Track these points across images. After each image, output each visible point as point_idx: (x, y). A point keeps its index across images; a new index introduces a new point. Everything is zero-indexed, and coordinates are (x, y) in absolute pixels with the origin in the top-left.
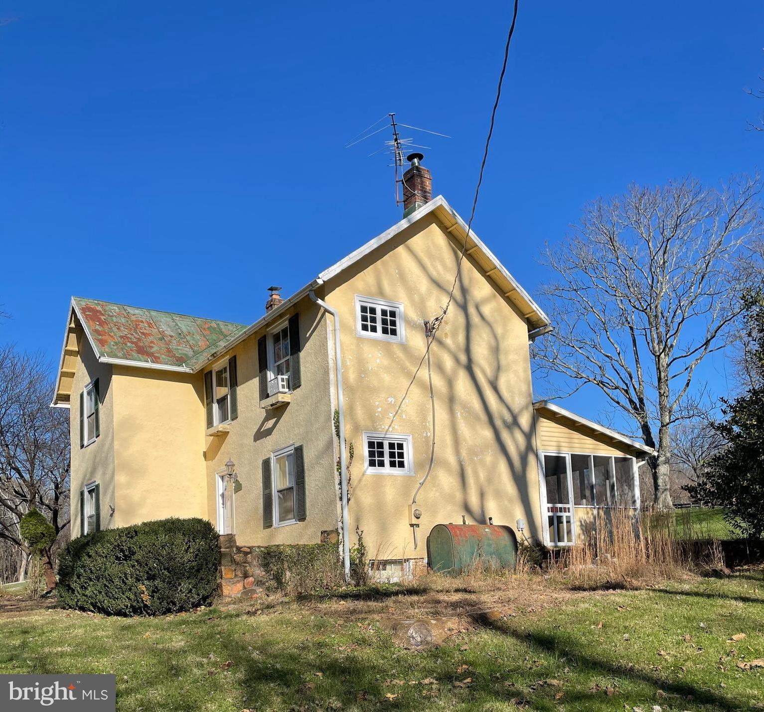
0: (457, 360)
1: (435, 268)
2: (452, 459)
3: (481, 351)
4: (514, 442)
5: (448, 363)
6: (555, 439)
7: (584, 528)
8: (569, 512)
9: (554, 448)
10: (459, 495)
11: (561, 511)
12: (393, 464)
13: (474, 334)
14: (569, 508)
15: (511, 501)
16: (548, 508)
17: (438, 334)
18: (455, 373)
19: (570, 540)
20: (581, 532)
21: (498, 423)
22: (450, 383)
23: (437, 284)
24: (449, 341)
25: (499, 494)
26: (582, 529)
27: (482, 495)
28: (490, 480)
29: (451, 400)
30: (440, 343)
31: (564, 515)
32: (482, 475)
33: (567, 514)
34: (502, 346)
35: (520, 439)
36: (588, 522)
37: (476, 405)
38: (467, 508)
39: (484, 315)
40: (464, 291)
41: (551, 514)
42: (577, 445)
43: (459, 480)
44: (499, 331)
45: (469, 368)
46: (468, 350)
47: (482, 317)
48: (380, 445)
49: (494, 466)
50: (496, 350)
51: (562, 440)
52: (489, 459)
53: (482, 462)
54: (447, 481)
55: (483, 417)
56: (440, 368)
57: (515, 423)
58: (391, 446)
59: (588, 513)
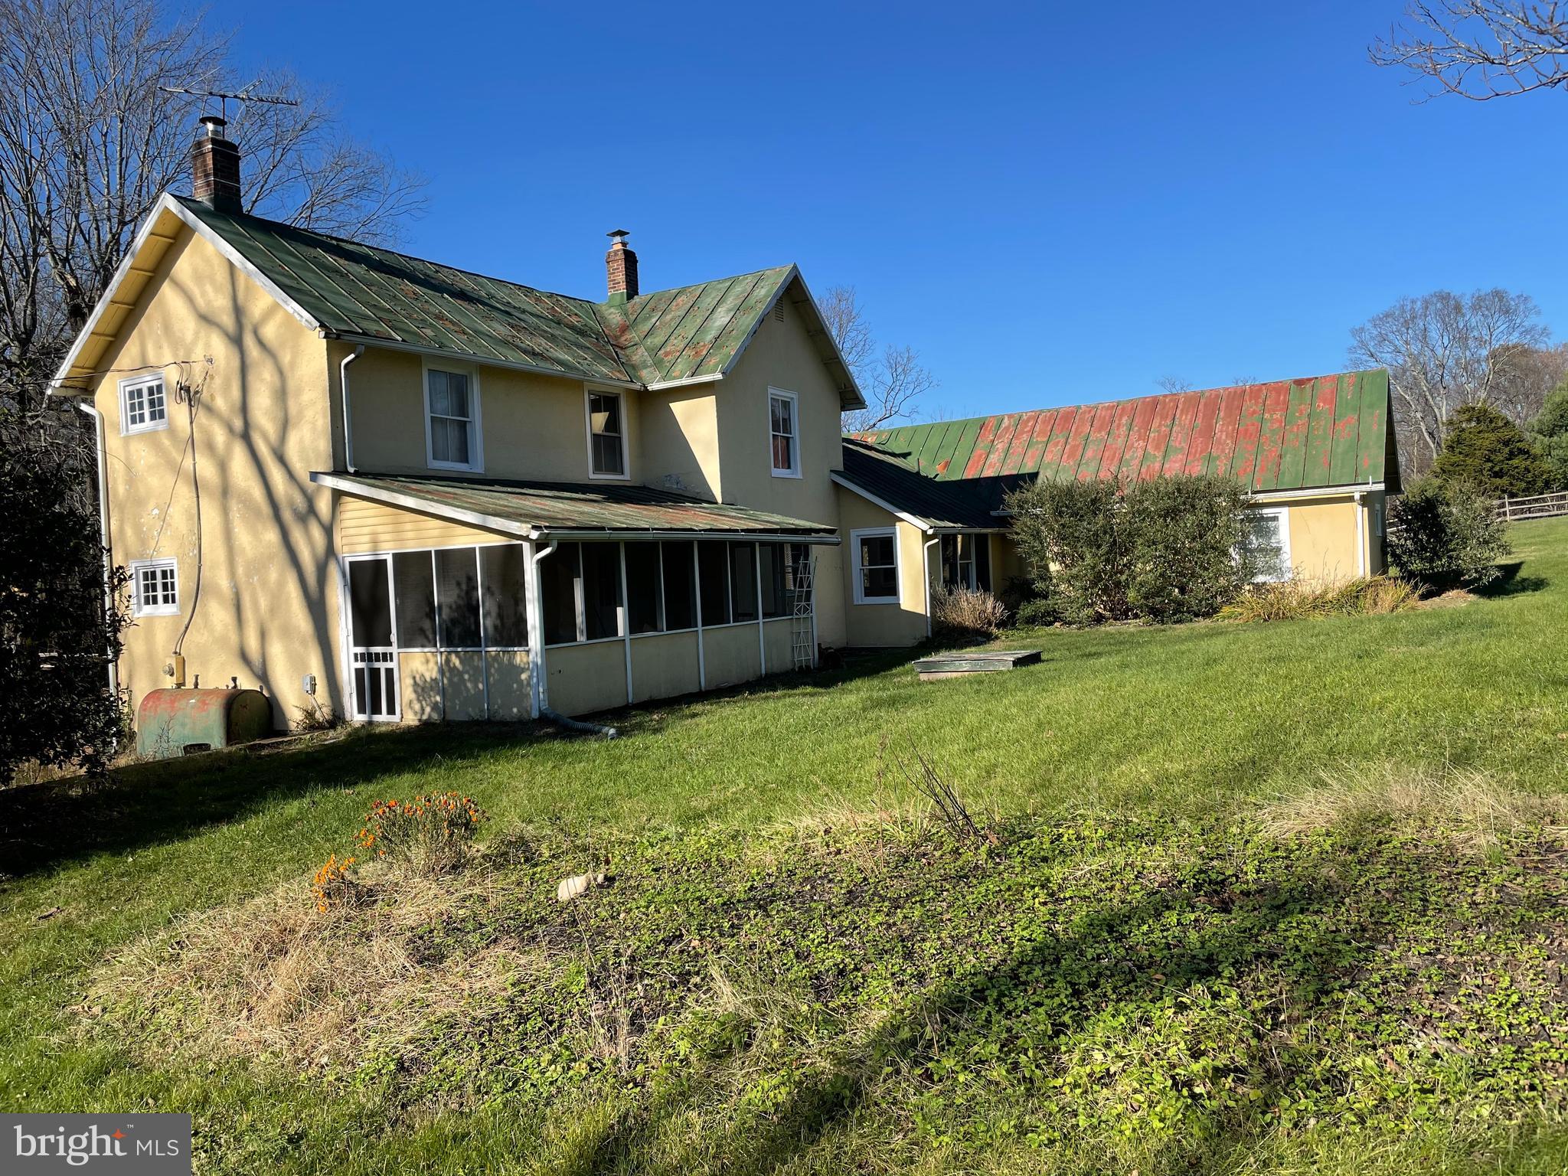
0: (230, 429)
1: (203, 294)
2: (224, 583)
3: (262, 402)
4: (308, 544)
5: (220, 436)
6: (366, 530)
7: (420, 690)
8: (391, 660)
9: (367, 547)
10: (233, 638)
11: (378, 660)
12: (166, 600)
13: (251, 378)
14: (391, 654)
15: (303, 643)
16: (356, 655)
17: (205, 396)
18: (229, 448)
19: (391, 711)
20: (413, 696)
21: (287, 515)
22: (223, 467)
23: (206, 319)
24: (220, 403)
25: (287, 632)
26: (415, 692)
27: (263, 635)
28: (273, 610)
29: (225, 491)
30: (210, 409)
31: (382, 666)
32: (263, 603)
33: (389, 665)
34: (291, 384)
35: (317, 534)
36: (428, 679)
37: (257, 493)
38: (244, 657)
39: (265, 341)
40: (238, 311)
41: (360, 665)
42: (410, 535)
43: (233, 610)
44: (286, 358)
45: (246, 437)
46: (244, 409)
47: (261, 343)
48: (154, 574)
49: (281, 584)
50: (282, 394)
51: (380, 529)
52: (273, 575)
53: (264, 583)
54: (219, 615)
55: (266, 508)
56: (210, 447)
57: (312, 510)
58: (164, 574)
59: (427, 661)
